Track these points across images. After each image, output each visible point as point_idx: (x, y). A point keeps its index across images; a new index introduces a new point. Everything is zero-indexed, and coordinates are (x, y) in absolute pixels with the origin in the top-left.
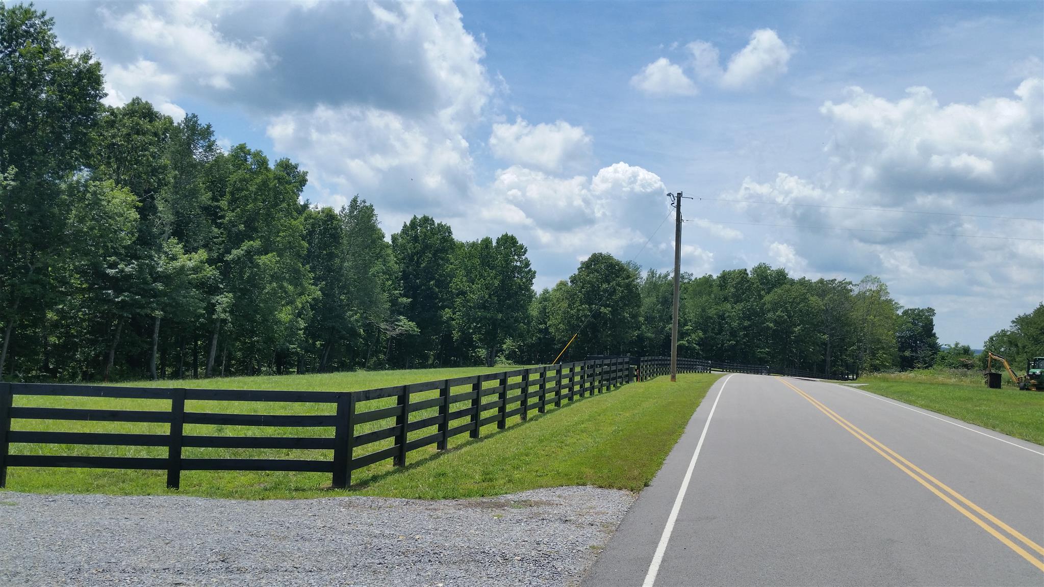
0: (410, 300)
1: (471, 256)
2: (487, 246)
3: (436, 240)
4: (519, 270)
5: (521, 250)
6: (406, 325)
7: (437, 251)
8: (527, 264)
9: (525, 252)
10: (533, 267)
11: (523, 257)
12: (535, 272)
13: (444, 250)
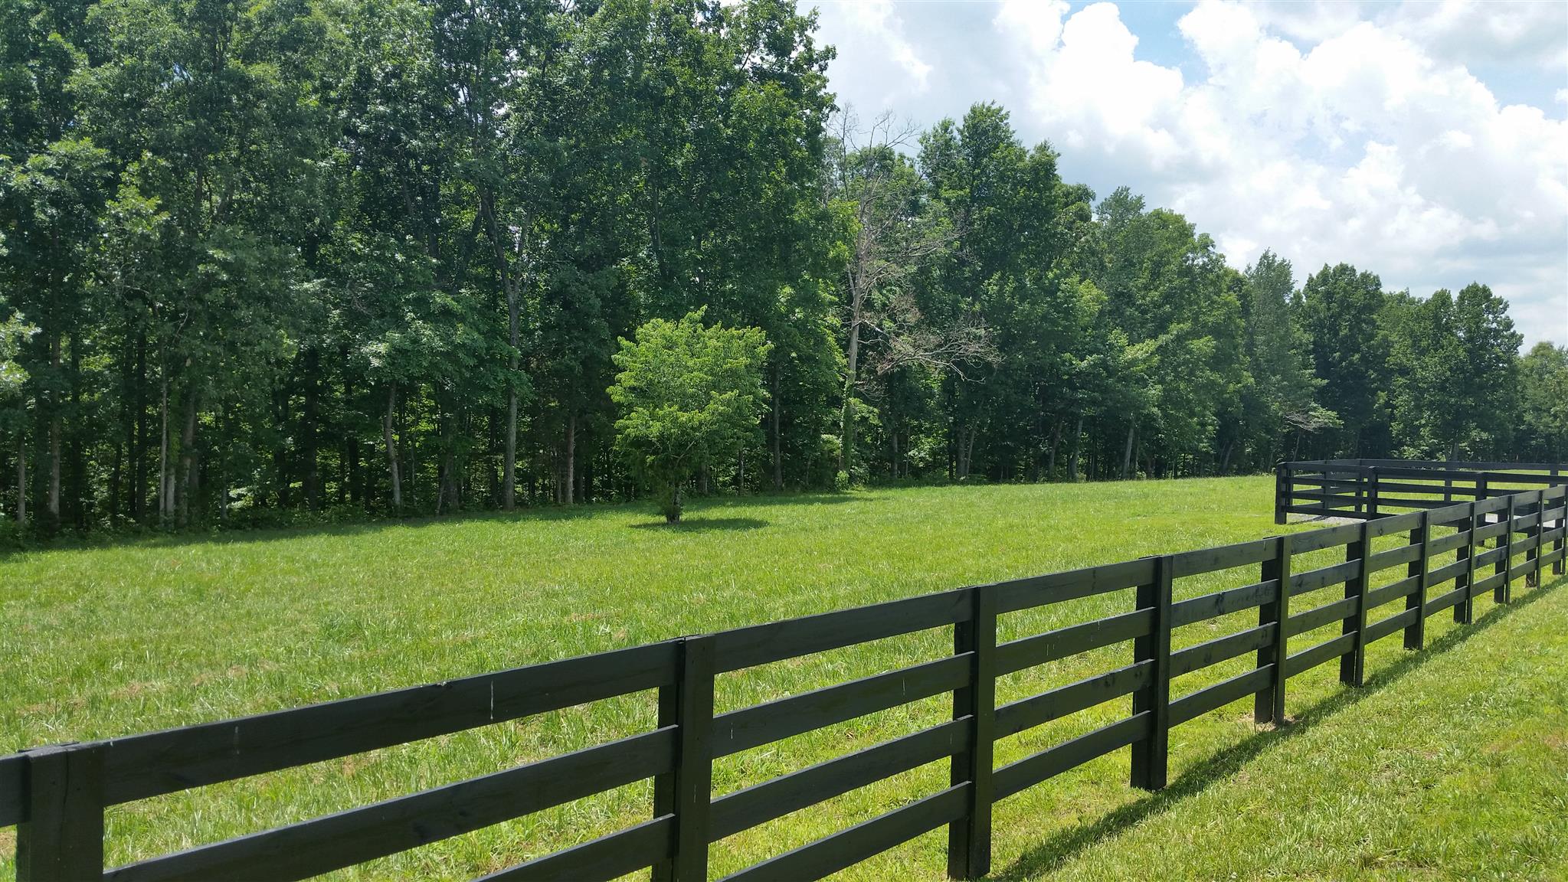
0: (1326, 381)
1: (1419, 318)
2: (1443, 303)
3: (1358, 297)
4: (1497, 333)
5: (1497, 306)
6: (1322, 417)
7: (1361, 311)
8: (1509, 325)
9: (1505, 309)
10: (1517, 329)
11: (1503, 316)
12: (1522, 336)
13: (1369, 308)
